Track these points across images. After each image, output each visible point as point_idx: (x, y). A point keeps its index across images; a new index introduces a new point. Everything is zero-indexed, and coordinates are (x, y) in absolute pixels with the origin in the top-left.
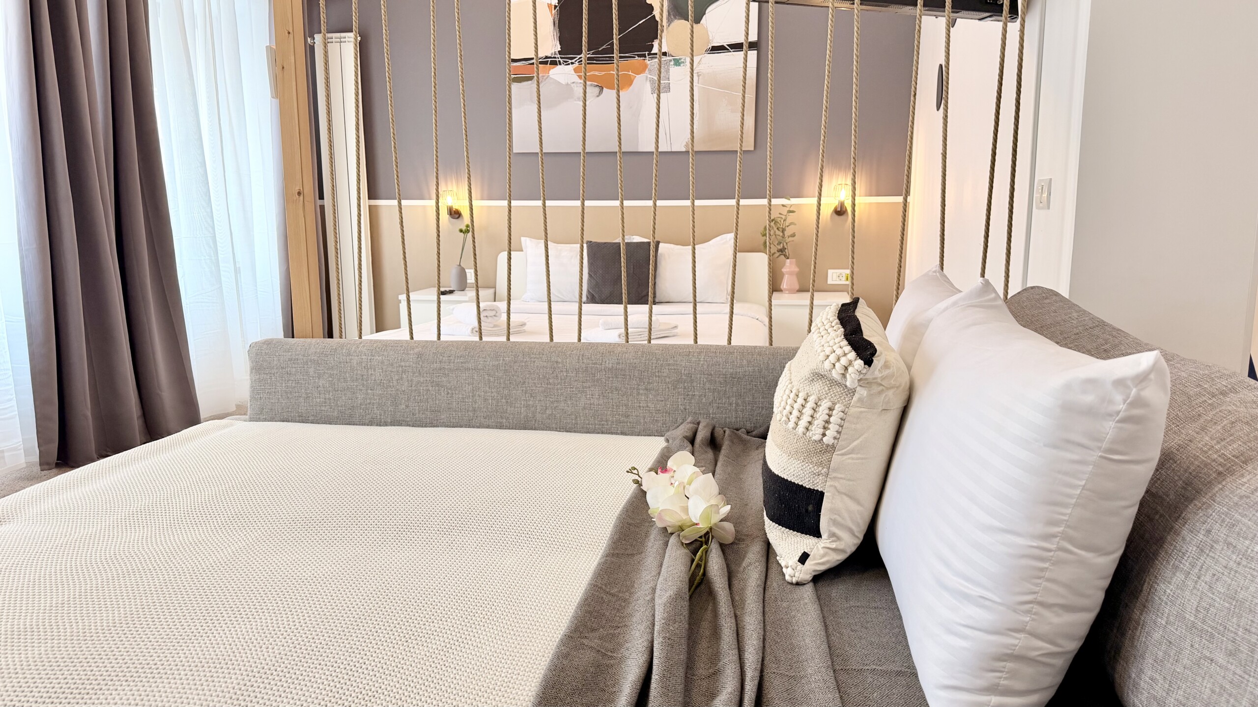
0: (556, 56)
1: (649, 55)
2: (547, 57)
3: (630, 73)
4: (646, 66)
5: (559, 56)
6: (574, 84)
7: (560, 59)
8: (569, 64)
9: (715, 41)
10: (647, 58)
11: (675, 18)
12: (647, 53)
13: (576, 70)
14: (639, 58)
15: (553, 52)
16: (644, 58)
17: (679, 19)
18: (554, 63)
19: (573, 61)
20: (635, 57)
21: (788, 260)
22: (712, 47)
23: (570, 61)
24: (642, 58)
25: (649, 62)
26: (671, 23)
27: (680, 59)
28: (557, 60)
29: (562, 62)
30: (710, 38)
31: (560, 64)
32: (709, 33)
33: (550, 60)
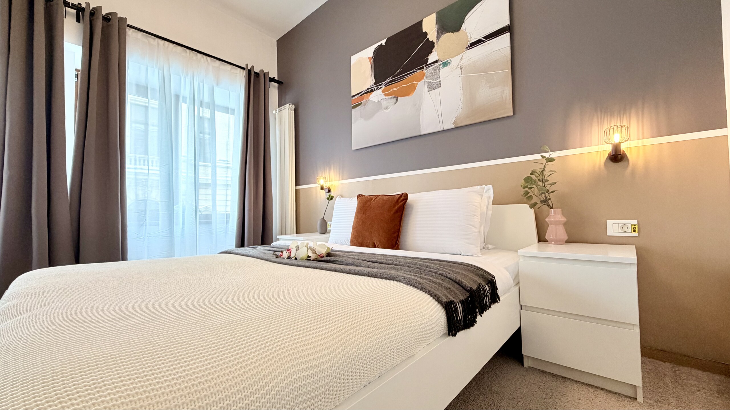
0: (373, 86)
1: (425, 66)
2: (368, 89)
3: (414, 83)
4: (424, 74)
5: (374, 86)
6: (382, 100)
7: (375, 88)
8: (379, 89)
9: (473, 38)
10: (425, 69)
11: (442, 34)
12: (424, 65)
13: (383, 92)
14: (420, 71)
15: (371, 84)
16: (422, 70)
17: (445, 33)
18: (372, 91)
19: (381, 86)
20: (417, 71)
21: (552, 210)
22: (471, 43)
23: (380, 87)
24: (421, 70)
25: (425, 71)
26: (439, 38)
27: (447, 61)
28: (373, 88)
29: (376, 89)
30: (469, 38)
31: (375, 90)
32: (468, 34)
33: (369, 90)
